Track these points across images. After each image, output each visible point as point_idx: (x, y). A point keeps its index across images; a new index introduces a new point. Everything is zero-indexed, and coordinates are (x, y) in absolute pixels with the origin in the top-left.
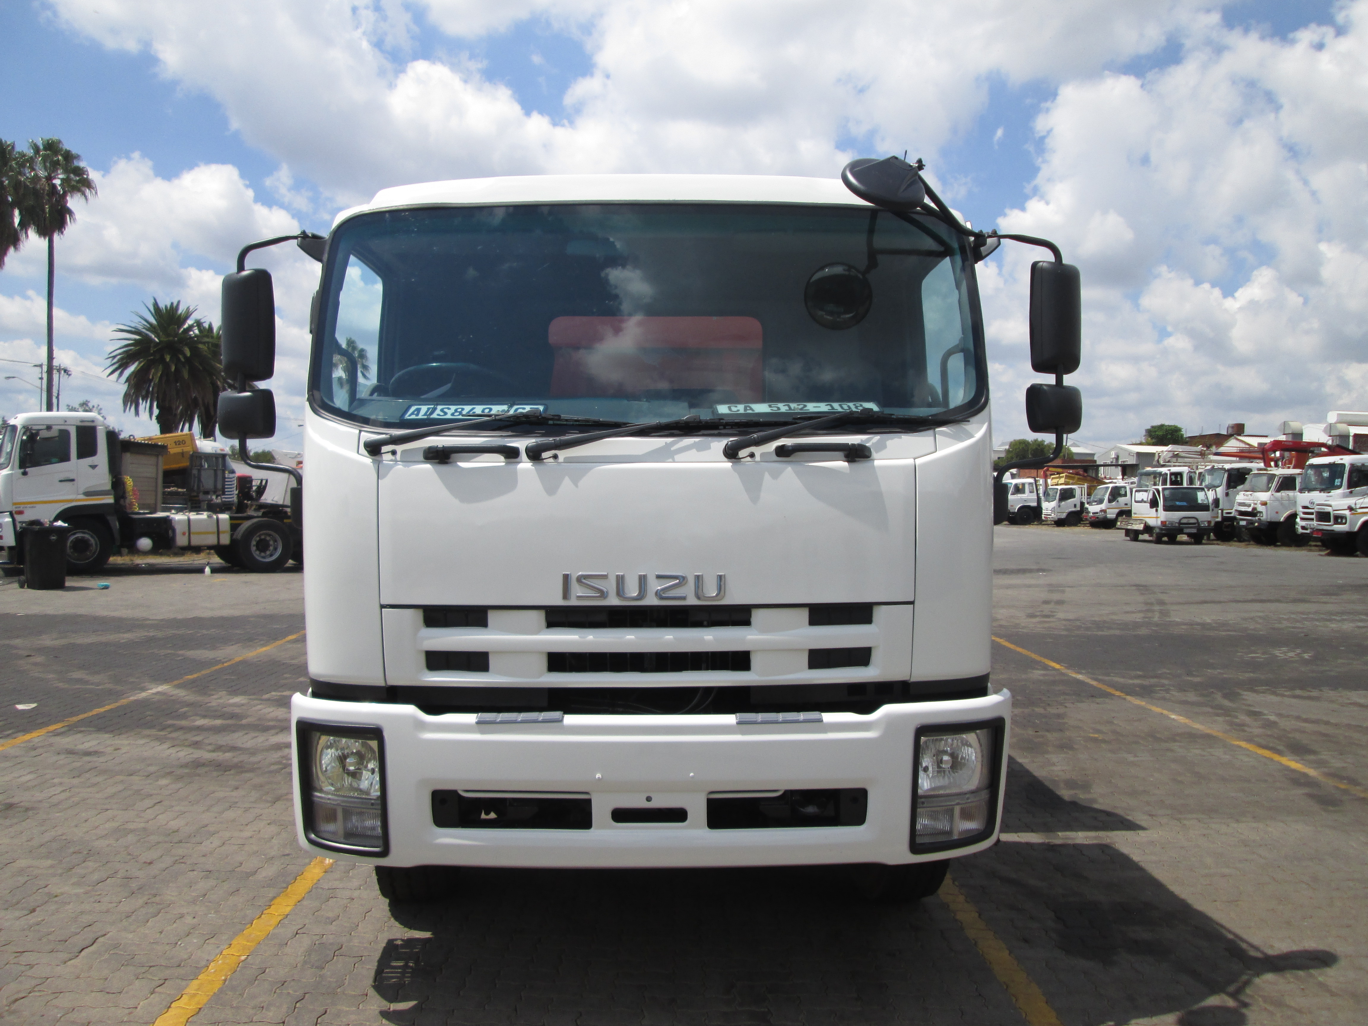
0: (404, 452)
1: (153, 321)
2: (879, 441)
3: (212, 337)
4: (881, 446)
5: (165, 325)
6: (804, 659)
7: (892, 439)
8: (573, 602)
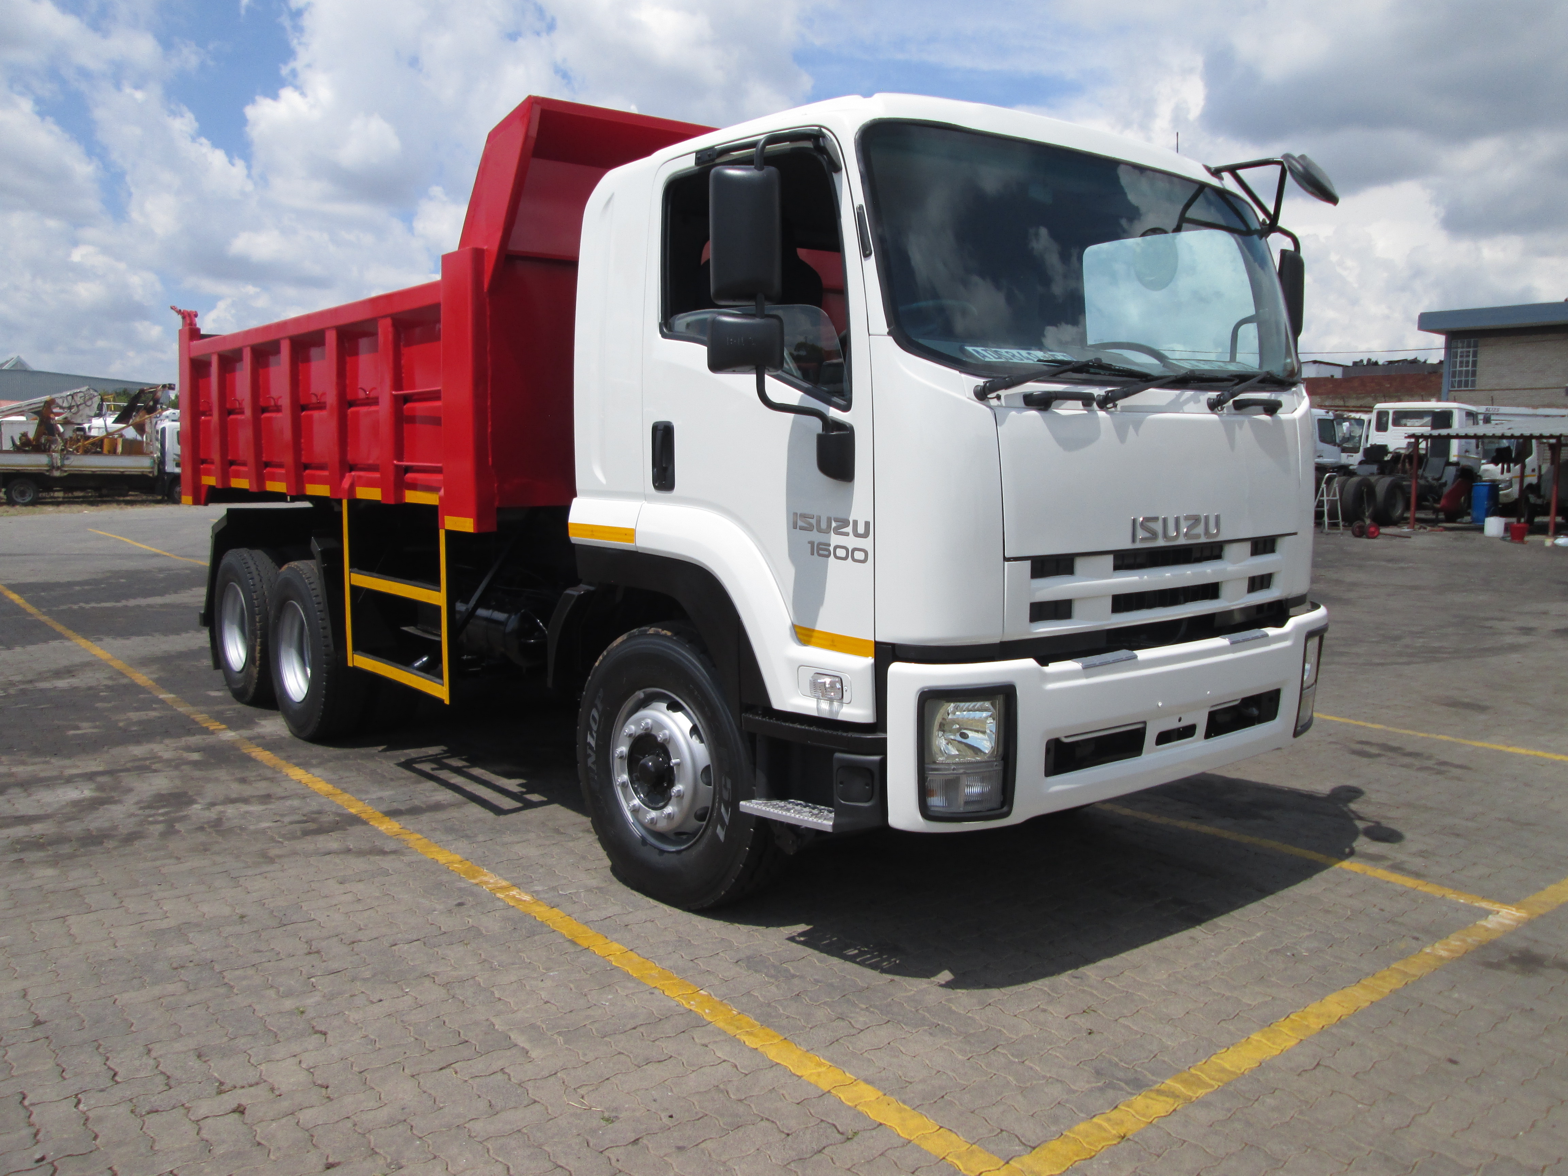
0: (1006, 396)
6: (1246, 586)
8: (1138, 545)
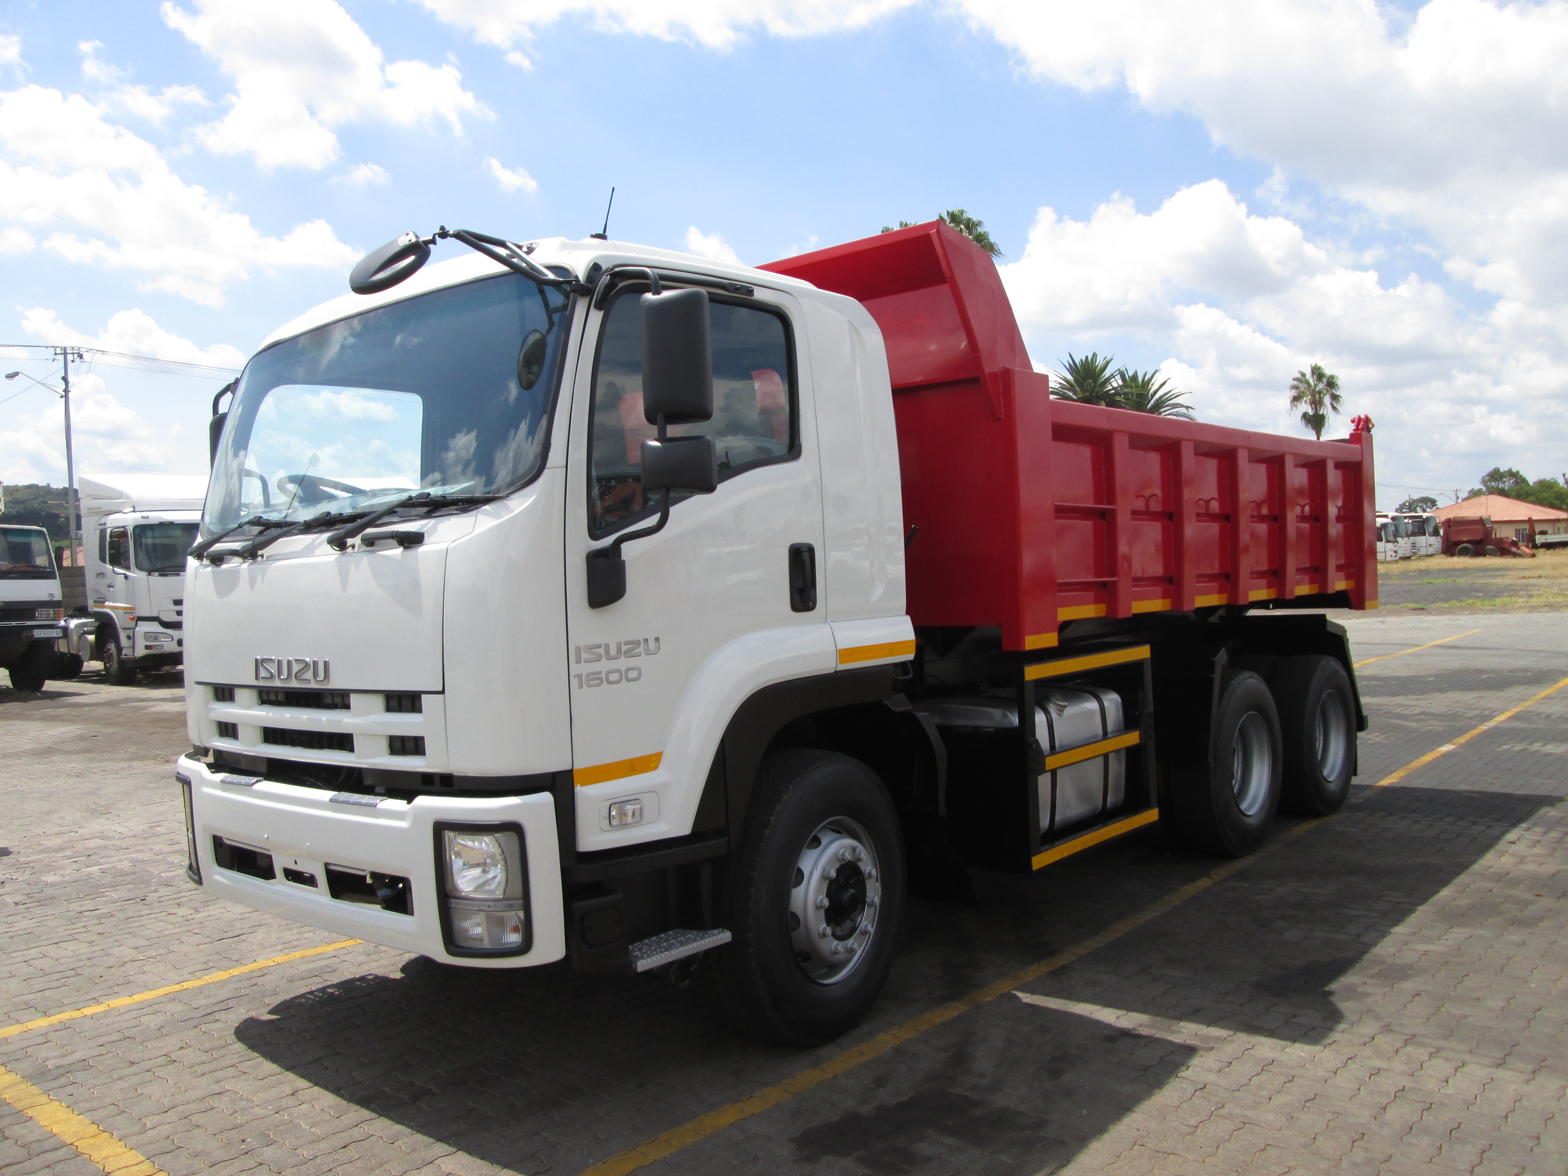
1: (1070, 377)
2: (434, 524)
3: (1137, 387)
4: (434, 529)
5: (1081, 380)
6: (384, 745)
7: (442, 522)
8: (261, 683)
